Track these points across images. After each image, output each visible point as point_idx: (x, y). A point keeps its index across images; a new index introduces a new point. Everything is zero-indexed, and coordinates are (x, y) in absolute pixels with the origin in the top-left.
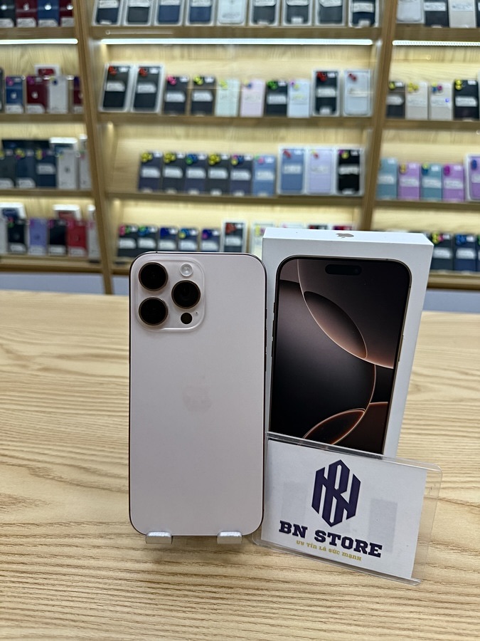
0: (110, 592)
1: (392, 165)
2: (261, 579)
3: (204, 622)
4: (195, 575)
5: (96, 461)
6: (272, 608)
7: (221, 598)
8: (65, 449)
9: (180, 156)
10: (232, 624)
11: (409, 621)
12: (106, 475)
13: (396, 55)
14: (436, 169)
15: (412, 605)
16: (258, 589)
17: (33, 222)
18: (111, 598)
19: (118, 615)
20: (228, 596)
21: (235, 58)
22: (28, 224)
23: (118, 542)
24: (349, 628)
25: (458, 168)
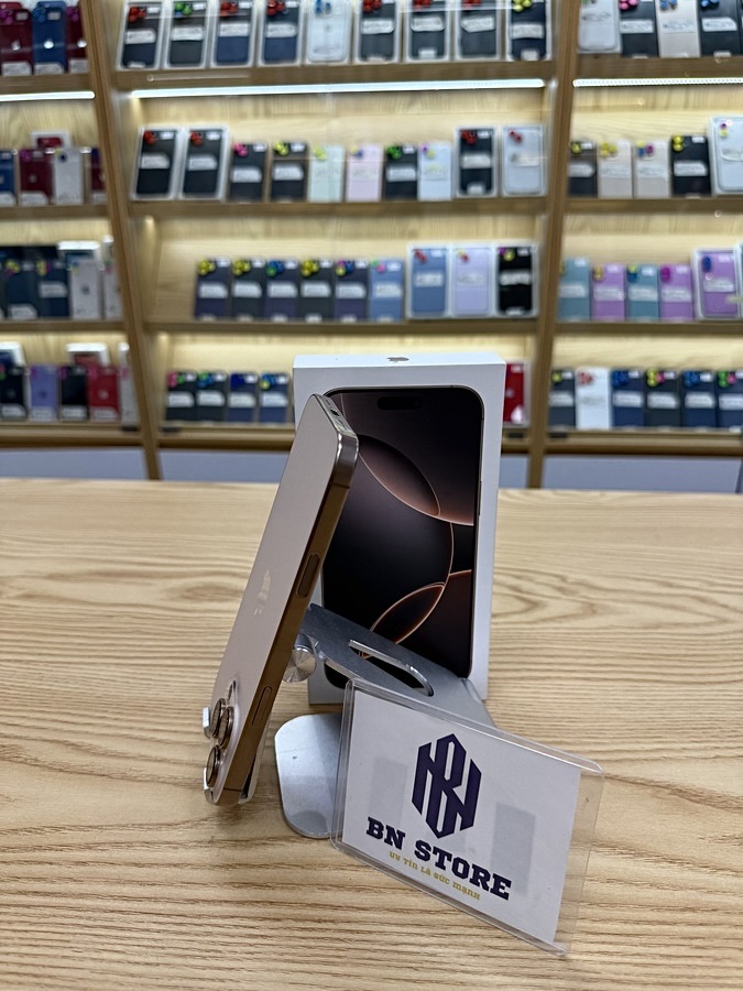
1: (582, 268)
2: (324, 906)
3: (233, 973)
4: (226, 902)
5: (92, 734)
6: (338, 949)
7: (262, 936)
8: (47, 716)
9: (258, 264)
10: (275, 975)
12: (105, 754)
13: (580, 101)
14: (650, 272)
16: (319, 921)
17: (34, 371)
18: (96, 939)
19: (104, 965)
20: (273, 932)
21: (336, 114)
22: (28, 373)
23: (113, 855)
24: (452, 976)
25: (682, 270)
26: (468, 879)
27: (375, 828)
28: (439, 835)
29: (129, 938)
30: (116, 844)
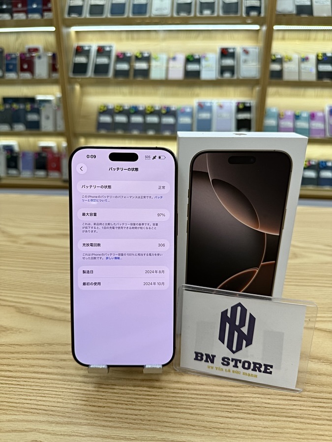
0: (72, 391)
1: (274, 113)
3: (141, 411)
7: (154, 395)
8: (41, 295)
9: (126, 108)
10: (162, 413)
11: (293, 411)
13: (275, 35)
14: (305, 115)
15: (295, 400)
16: (181, 389)
17: (24, 154)
18: (73, 394)
19: (78, 407)
20: (159, 394)
21: (164, 39)
22: (21, 156)
24: (248, 416)
25: (320, 114)
28: (234, 352)
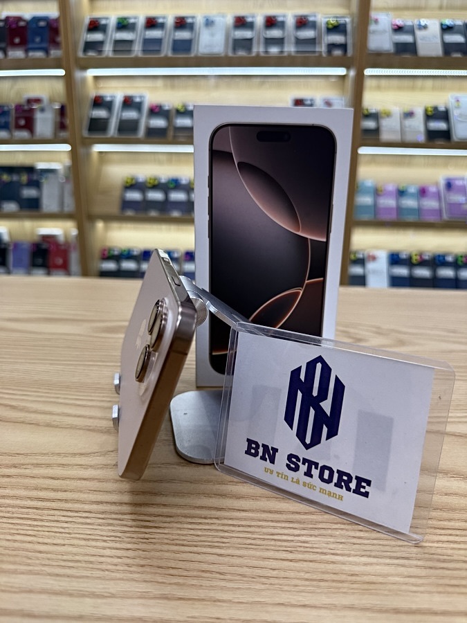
1: (369, 187)
2: (210, 508)
3: (130, 552)
6: (222, 537)
9: (163, 181)
10: (166, 554)
12: (36, 412)
13: (368, 83)
14: (412, 190)
16: (205, 518)
17: (17, 245)
18: (11, 526)
19: (16, 545)
20: (165, 525)
22: (11, 248)
23: (34, 472)
24: (323, 557)
25: (433, 189)
26: (333, 484)
27: (252, 448)
28: (307, 447)
29: (41, 526)
30: (37, 465)
